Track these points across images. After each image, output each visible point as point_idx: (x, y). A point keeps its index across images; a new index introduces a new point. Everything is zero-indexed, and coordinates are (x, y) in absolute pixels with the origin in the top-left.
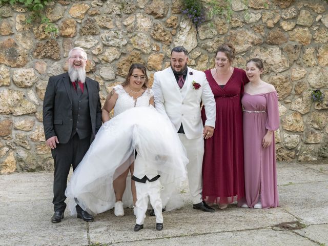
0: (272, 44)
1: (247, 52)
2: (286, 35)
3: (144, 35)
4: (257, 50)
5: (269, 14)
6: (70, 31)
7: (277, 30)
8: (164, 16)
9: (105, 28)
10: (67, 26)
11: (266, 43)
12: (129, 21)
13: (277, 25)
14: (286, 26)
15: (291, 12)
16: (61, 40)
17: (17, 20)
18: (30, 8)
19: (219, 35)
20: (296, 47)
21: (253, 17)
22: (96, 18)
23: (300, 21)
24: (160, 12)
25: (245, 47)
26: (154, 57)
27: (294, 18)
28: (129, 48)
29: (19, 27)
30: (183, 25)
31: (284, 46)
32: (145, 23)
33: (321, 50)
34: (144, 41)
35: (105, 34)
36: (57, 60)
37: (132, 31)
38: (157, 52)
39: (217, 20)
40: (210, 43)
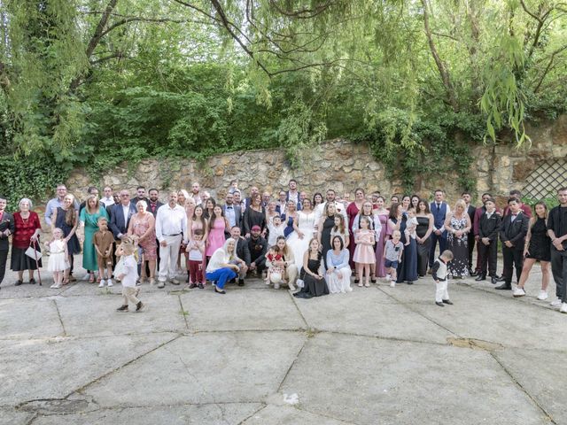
0: (337, 180)
1: (322, 185)
2: (346, 175)
3: (262, 175)
4: (329, 184)
5: (336, 163)
6: (220, 172)
7: (341, 172)
8: (274, 164)
9: (240, 171)
10: (219, 170)
11: (334, 180)
12: (254, 167)
13: (341, 169)
14: (347, 170)
15: (350, 161)
16: (215, 178)
17: (192, 166)
18: (198, 160)
19: (306, 175)
20: (352, 182)
21: (326, 165)
22: (236, 165)
23: (356, 167)
24: (272, 162)
25: (322, 182)
26: (268, 187)
27: (352, 165)
28: (254, 182)
29: (192, 170)
30: (285, 169)
31: (345, 182)
32: (263, 168)
33: (368, 184)
34: (262, 178)
35: (240, 174)
36: (213, 188)
37: (256, 172)
38: (270, 184)
39: (306, 167)
40: (300, 180)
